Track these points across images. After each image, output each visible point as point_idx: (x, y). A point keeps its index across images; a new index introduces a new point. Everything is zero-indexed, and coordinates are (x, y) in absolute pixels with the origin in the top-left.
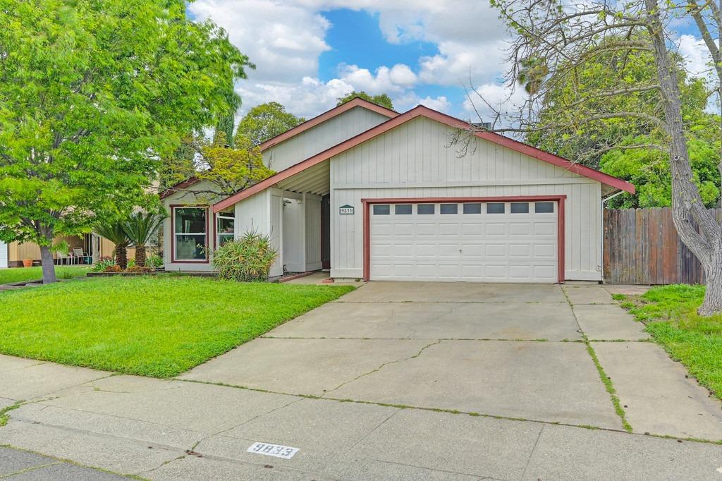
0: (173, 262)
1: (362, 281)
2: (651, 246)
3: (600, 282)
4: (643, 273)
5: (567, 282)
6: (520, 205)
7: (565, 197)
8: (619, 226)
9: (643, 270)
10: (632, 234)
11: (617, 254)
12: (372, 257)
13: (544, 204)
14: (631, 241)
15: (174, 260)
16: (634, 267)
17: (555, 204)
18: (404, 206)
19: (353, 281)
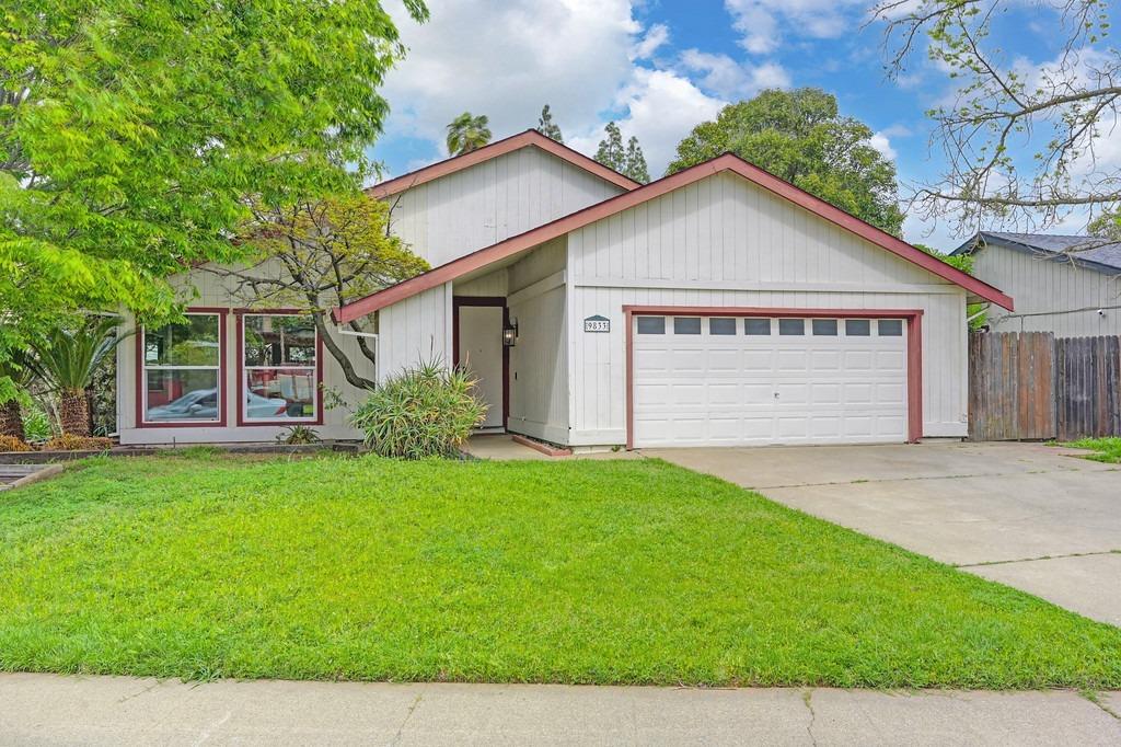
0: (139, 424)
1: (622, 449)
2: (1020, 385)
3: (963, 439)
4: (1011, 424)
5: (923, 441)
6: (858, 322)
7: (922, 312)
8: (982, 357)
9: (1011, 419)
10: (997, 369)
11: (979, 397)
12: (636, 407)
13: (890, 322)
14: (997, 377)
15: (143, 421)
16: (1000, 416)
17: (904, 322)
18: (688, 321)
19: (608, 450)
